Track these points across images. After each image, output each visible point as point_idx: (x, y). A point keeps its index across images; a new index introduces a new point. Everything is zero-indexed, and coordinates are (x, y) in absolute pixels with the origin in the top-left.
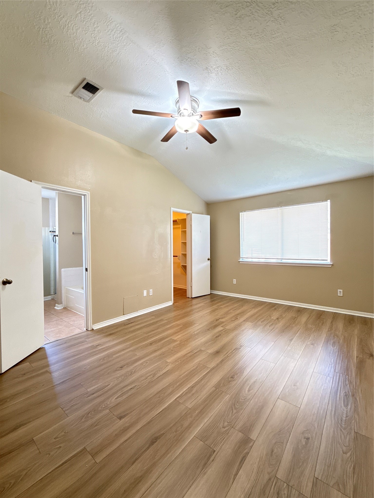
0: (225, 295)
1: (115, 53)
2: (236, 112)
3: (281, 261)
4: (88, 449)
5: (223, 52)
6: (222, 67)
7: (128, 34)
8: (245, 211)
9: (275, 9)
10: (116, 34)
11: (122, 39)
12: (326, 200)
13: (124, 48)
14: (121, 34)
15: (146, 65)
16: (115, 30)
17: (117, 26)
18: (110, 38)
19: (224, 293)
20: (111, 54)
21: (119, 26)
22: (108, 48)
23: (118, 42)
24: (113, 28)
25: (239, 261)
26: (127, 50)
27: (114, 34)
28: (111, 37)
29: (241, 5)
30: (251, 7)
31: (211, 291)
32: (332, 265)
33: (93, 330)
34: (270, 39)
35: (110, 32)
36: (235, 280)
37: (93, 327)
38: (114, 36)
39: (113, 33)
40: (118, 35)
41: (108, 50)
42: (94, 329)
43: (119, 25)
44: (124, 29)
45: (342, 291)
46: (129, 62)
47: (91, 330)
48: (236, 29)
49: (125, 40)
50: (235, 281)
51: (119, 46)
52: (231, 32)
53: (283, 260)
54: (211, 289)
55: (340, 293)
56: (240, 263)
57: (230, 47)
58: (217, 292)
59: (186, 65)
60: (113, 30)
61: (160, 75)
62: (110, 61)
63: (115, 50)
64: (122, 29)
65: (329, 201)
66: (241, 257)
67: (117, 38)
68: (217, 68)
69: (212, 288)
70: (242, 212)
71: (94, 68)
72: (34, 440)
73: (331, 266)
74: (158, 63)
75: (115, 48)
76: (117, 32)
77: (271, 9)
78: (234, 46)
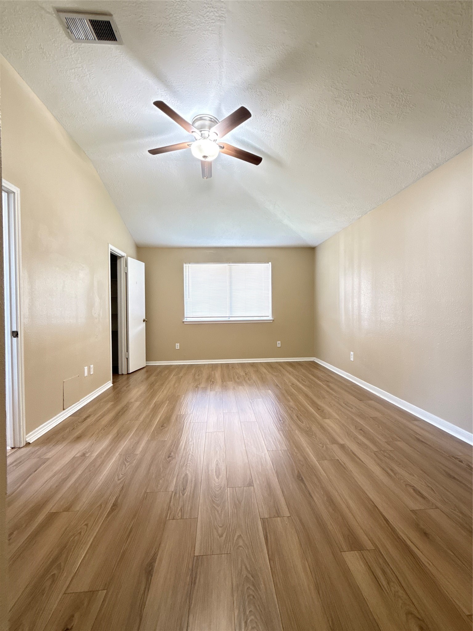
0: (166, 364)
1: (189, 26)
2: (256, 160)
3: (229, 319)
4: (267, 516)
5: (296, 110)
6: (281, 119)
7: (224, 25)
8: (190, 263)
9: (359, 114)
10: (212, 14)
11: (212, 23)
12: (268, 262)
13: (204, 32)
14: (217, 19)
15: (208, 64)
16: (215, 10)
17: (222, 9)
18: (200, 11)
19: (164, 363)
20: (182, 23)
21: (223, 11)
22: (186, 15)
23: (205, 21)
24: (216, 7)
25: (183, 321)
26: (205, 36)
27: (210, 11)
28: (203, 10)
29: (345, 96)
30: (349, 102)
31: (146, 363)
32: (273, 320)
33: (29, 443)
34: (336, 127)
35: (208, 6)
36: (179, 344)
37: (27, 440)
38: (208, 13)
39: (211, 9)
40: (213, 17)
41: (184, 16)
42: (31, 442)
43: (225, 10)
44: (225, 18)
45: (280, 342)
46: (193, 47)
47: (25, 445)
48: (325, 105)
49: (214, 27)
50: (178, 346)
51: (201, 25)
52: (319, 104)
53: (230, 318)
54: (147, 361)
55: (279, 344)
56: (185, 323)
57: (305, 112)
58: (153, 363)
59: (249, 95)
60: (214, 8)
61: (210, 83)
62: (173, 28)
63: (193, 24)
64: (223, 15)
65: (270, 263)
66: (185, 316)
67: (208, 18)
68: (275, 117)
69: (148, 359)
70: (185, 263)
71: (141, 16)
72: (198, 555)
73: (272, 322)
74: (222, 71)
75: (195, 23)
76: (215, 13)
77: (357, 113)
78: (310, 113)
